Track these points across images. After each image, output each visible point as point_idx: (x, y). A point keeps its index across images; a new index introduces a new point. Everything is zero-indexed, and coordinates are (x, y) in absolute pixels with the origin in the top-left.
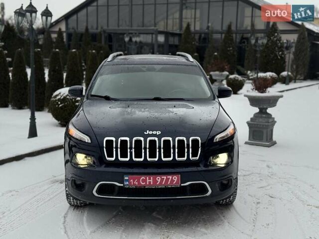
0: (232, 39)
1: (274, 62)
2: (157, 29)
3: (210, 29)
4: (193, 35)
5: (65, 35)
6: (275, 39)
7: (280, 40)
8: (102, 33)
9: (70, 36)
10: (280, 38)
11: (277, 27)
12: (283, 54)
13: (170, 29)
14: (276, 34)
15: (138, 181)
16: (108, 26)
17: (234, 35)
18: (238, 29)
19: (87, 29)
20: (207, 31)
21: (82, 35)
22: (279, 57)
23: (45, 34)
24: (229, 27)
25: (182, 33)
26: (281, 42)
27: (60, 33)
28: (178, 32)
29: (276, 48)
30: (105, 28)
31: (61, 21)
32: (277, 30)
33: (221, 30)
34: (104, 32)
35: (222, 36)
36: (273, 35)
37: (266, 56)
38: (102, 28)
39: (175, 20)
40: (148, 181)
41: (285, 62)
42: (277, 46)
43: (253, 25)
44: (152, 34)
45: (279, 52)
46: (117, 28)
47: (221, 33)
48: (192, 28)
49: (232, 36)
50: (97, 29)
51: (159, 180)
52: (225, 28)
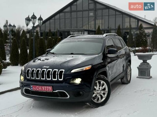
0: (121, 33)
1: (142, 43)
2: (84, 29)
3: (109, 28)
4: (101, 31)
5: (39, 33)
6: (142, 32)
7: (144, 32)
8: (58, 31)
9: (42, 34)
10: (144, 31)
11: (142, 26)
12: (146, 39)
13: (90, 29)
14: (142, 29)
15: (36, 88)
16: (60, 28)
17: (122, 31)
18: (123, 28)
19: (50, 30)
20: (108, 29)
21: (47, 33)
22: (144, 40)
23: (30, 33)
24: (119, 27)
25: (96, 30)
26: (145, 33)
27: (37, 32)
28: (94, 30)
29: (143, 36)
30: (59, 29)
31: (37, 27)
32: (142, 28)
33: (115, 29)
34: (59, 31)
35: (115, 31)
36: (141, 30)
37: (138, 40)
38: (57, 29)
39: (91, 25)
40: (39, 88)
41: (147, 43)
42: (143, 35)
43: (130, 26)
44: (82, 31)
45: (144, 38)
46: (64, 29)
47: (115, 30)
48: (101, 28)
49: (121, 31)
50: (55, 30)
51: (44, 88)
52: (117, 27)
